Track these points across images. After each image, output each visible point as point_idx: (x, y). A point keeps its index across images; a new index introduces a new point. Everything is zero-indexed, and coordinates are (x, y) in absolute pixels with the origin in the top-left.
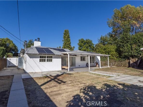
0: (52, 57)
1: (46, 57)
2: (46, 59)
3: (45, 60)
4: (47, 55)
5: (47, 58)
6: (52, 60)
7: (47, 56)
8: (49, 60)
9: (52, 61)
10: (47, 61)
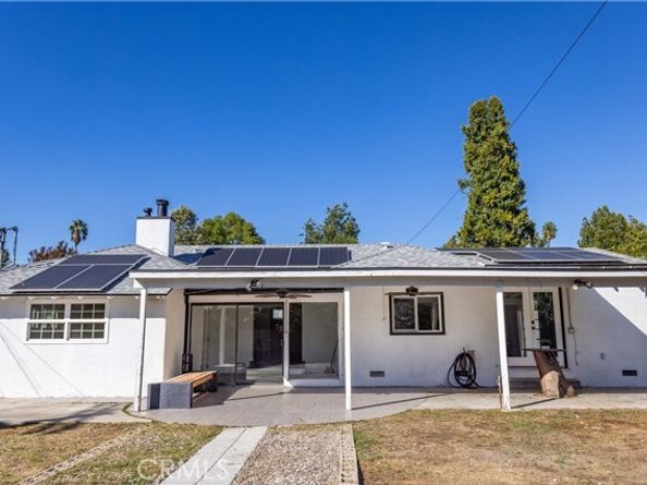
0: (102, 306)
1: (68, 311)
2: (67, 321)
3: (61, 326)
4: (68, 302)
5: (73, 316)
6: (101, 326)
7: (74, 307)
8: (82, 331)
9: (100, 335)
10: (73, 335)
